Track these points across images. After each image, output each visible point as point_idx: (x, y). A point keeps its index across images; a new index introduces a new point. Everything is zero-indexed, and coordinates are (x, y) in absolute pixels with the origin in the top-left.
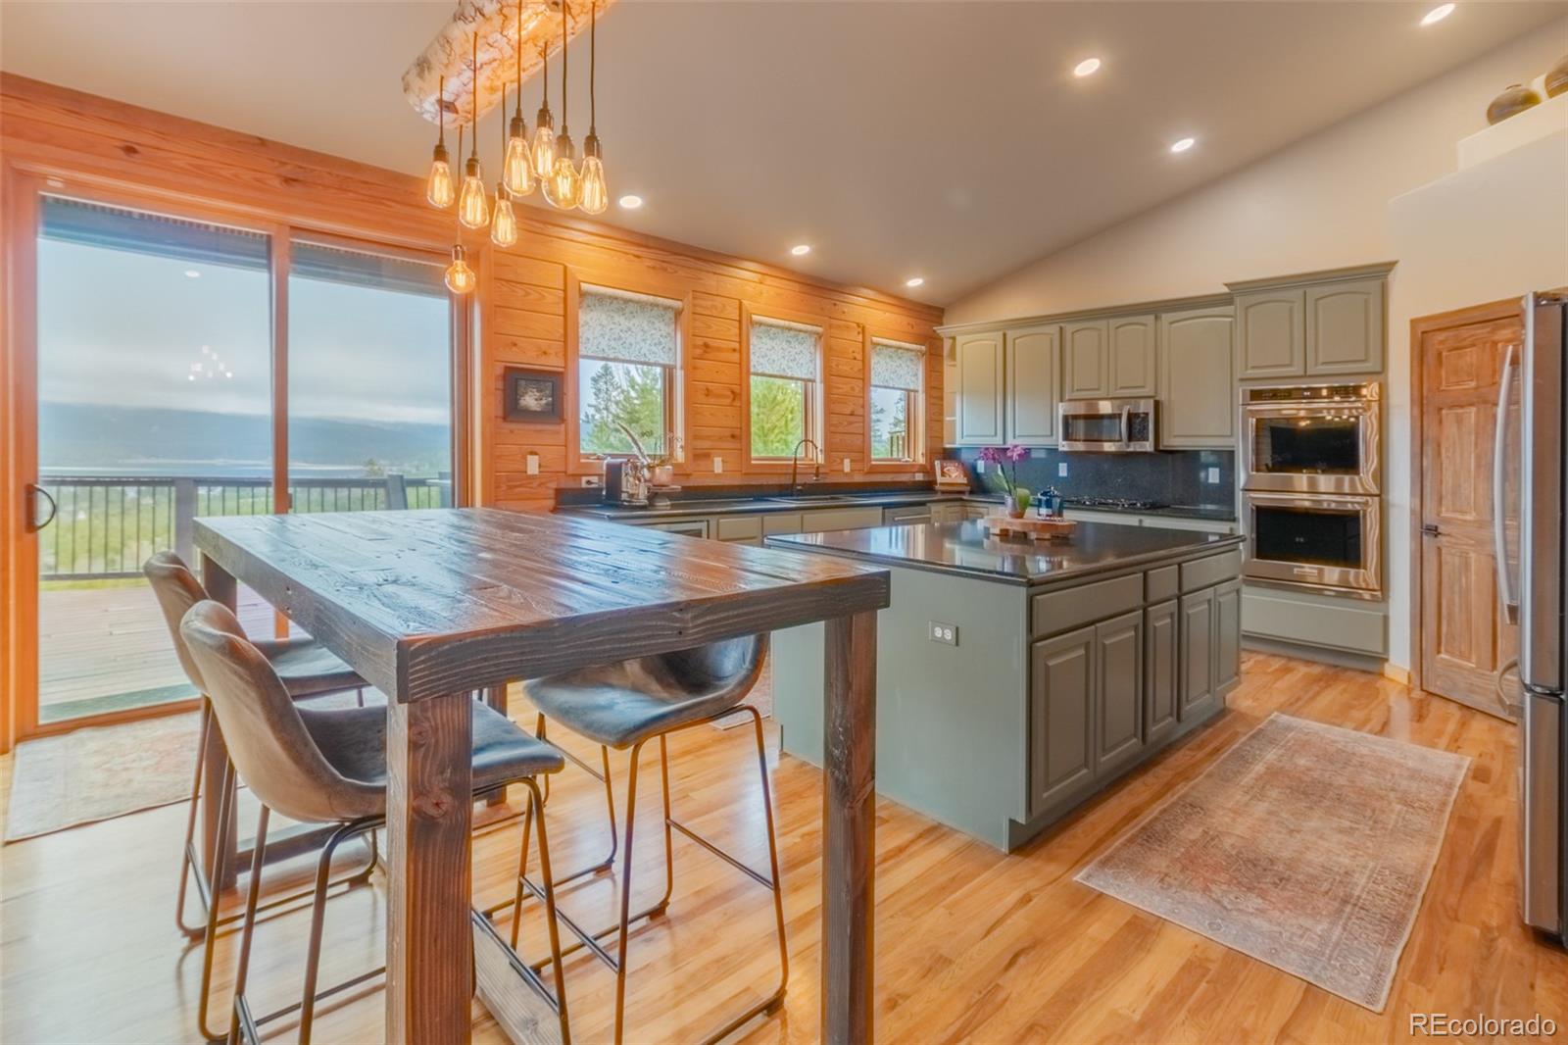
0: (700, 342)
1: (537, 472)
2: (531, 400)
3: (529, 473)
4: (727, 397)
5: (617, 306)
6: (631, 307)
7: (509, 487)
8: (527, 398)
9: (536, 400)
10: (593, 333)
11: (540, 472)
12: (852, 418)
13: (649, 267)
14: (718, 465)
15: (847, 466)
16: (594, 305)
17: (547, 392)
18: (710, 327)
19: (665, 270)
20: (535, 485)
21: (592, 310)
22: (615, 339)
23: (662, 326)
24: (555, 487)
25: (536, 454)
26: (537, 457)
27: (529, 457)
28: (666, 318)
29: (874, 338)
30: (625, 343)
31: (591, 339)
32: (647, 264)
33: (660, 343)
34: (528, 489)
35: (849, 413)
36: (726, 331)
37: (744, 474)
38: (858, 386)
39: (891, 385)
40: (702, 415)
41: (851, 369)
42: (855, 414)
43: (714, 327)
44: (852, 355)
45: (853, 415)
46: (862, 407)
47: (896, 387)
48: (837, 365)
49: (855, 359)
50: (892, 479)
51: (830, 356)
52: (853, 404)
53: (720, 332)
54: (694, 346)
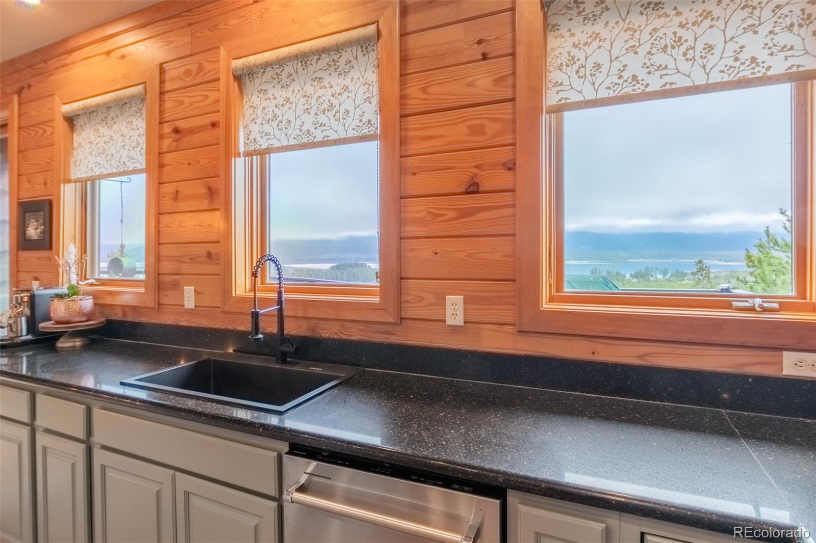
0: (168, 128)
2: (32, 230)
4: (203, 197)
8: (30, 229)
9: (35, 229)
12: (475, 201)
14: (189, 298)
15: (454, 310)
18: (183, 103)
25: (37, 279)
35: (463, 190)
36: (203, 101)
37: (224, 312)
38: (492, 120)
39: (655, 84)
40: (169, 227)
41: (469, 85)
42: (481, 189)
43: (187, 101)
44: (477, 53)
45: (477, 192)
46: (510, 169)
47: (679, 85)
48: (424, 90)
49: (485, 57)
50: (640, 357)
51: (403, 75)
52: (476, 167)
53: (195, 105)
54: (161, 137)
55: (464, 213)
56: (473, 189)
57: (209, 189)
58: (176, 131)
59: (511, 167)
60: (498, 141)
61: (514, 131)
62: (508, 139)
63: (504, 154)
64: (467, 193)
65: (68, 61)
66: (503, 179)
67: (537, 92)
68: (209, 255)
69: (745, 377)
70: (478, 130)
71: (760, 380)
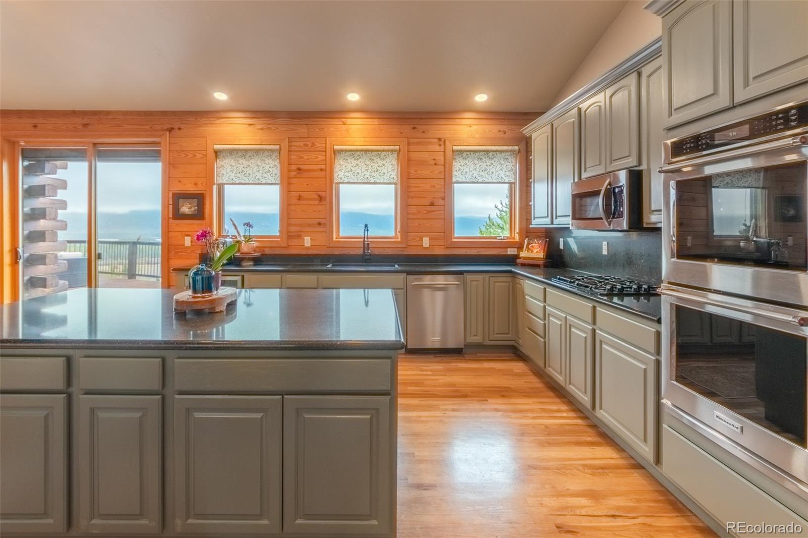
0: (294, 167)
1: (190, 245)
2: (186, 208)
3: (186, 245)
4: (315, 200)
5: (241, 154)
6: (250, 154)
7: (176, 252)
8: (184, 208)
9: (189, 208)
10: (226, 171)
11: (191, 245)
12: (432, 208)
13: (259, 129)
14: (307, 241)
15: (426, 242)
16: (227, 156)
17: (195, 204)
18: (303, 158)
19: (270, 129)
20: (189, 251)
21: (225, 159)
22: (239, 173)
23: (270, 161)
24: (200, 252)
25: (190, 236)
26: (190, 237)
27: (186, 237)
28: (274, 156)
29: (454, 147)
30: (246, 174)
31: (225, 174)
32: (257, 127)
33: (269, 171)
34: (184, 254)
35: (429, 204)
36: (315, 159)
37: (328, 247)
38: (438, 184)
39: (480, 180)
40: (295, 211)
41: (431, 172)
42: (435, 204)
43: (306, 158)
44: (433, 162)
45: (433, 205)
46: (443, 199)
47: (486, 181)
48: (416, 171)
49: (435, 164)
50: (478, 252)
51: (408, 165)
52: (433, 198)
53: (310, 160)
54: (289, 171)
55: (429, 212)
56: (432, 204)
57: (319, 196)
58: (299, 169)
59: (444, 199)
60: (440, 190)
61: (445, 188)
62: (443, 190)
63: (442, 194)
64: (430, 205)
65: (216, 122)
66: (441, 202)
67: (451, 178)
68: (319, 224)
69: (500, 255)
70: (434, 187)
71: (504, 255)
